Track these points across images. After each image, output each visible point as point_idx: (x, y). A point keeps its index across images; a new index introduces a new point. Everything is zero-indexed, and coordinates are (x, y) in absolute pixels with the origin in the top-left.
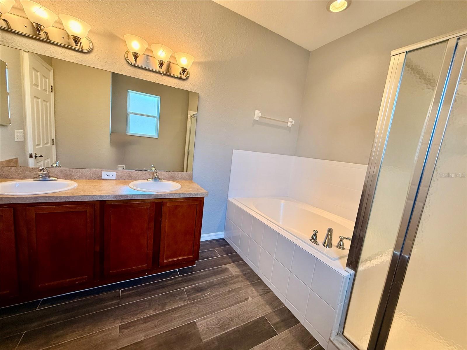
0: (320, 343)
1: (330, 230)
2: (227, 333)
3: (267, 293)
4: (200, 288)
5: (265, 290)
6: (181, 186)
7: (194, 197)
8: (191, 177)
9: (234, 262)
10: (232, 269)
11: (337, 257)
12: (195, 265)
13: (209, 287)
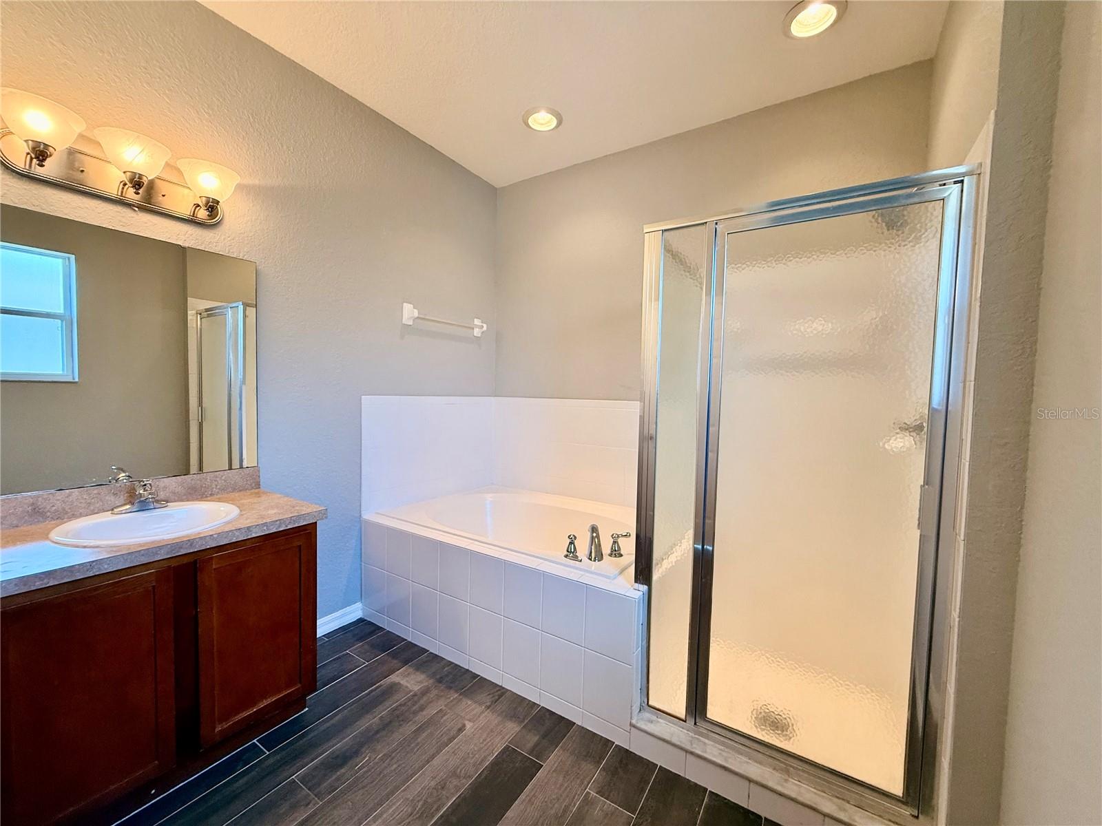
0: (616, 743)
1: (594, 529)
2: (442, 816)
3: (499, 698)
4: (338, 756)
5: (493, 693)
6: (239, 507)
7: (289, 527)
8: (255, 479)
9: (406, 662)
10: (407, 681)
11: (617, 572)
12: (307, 709)
13: (362, 745)
